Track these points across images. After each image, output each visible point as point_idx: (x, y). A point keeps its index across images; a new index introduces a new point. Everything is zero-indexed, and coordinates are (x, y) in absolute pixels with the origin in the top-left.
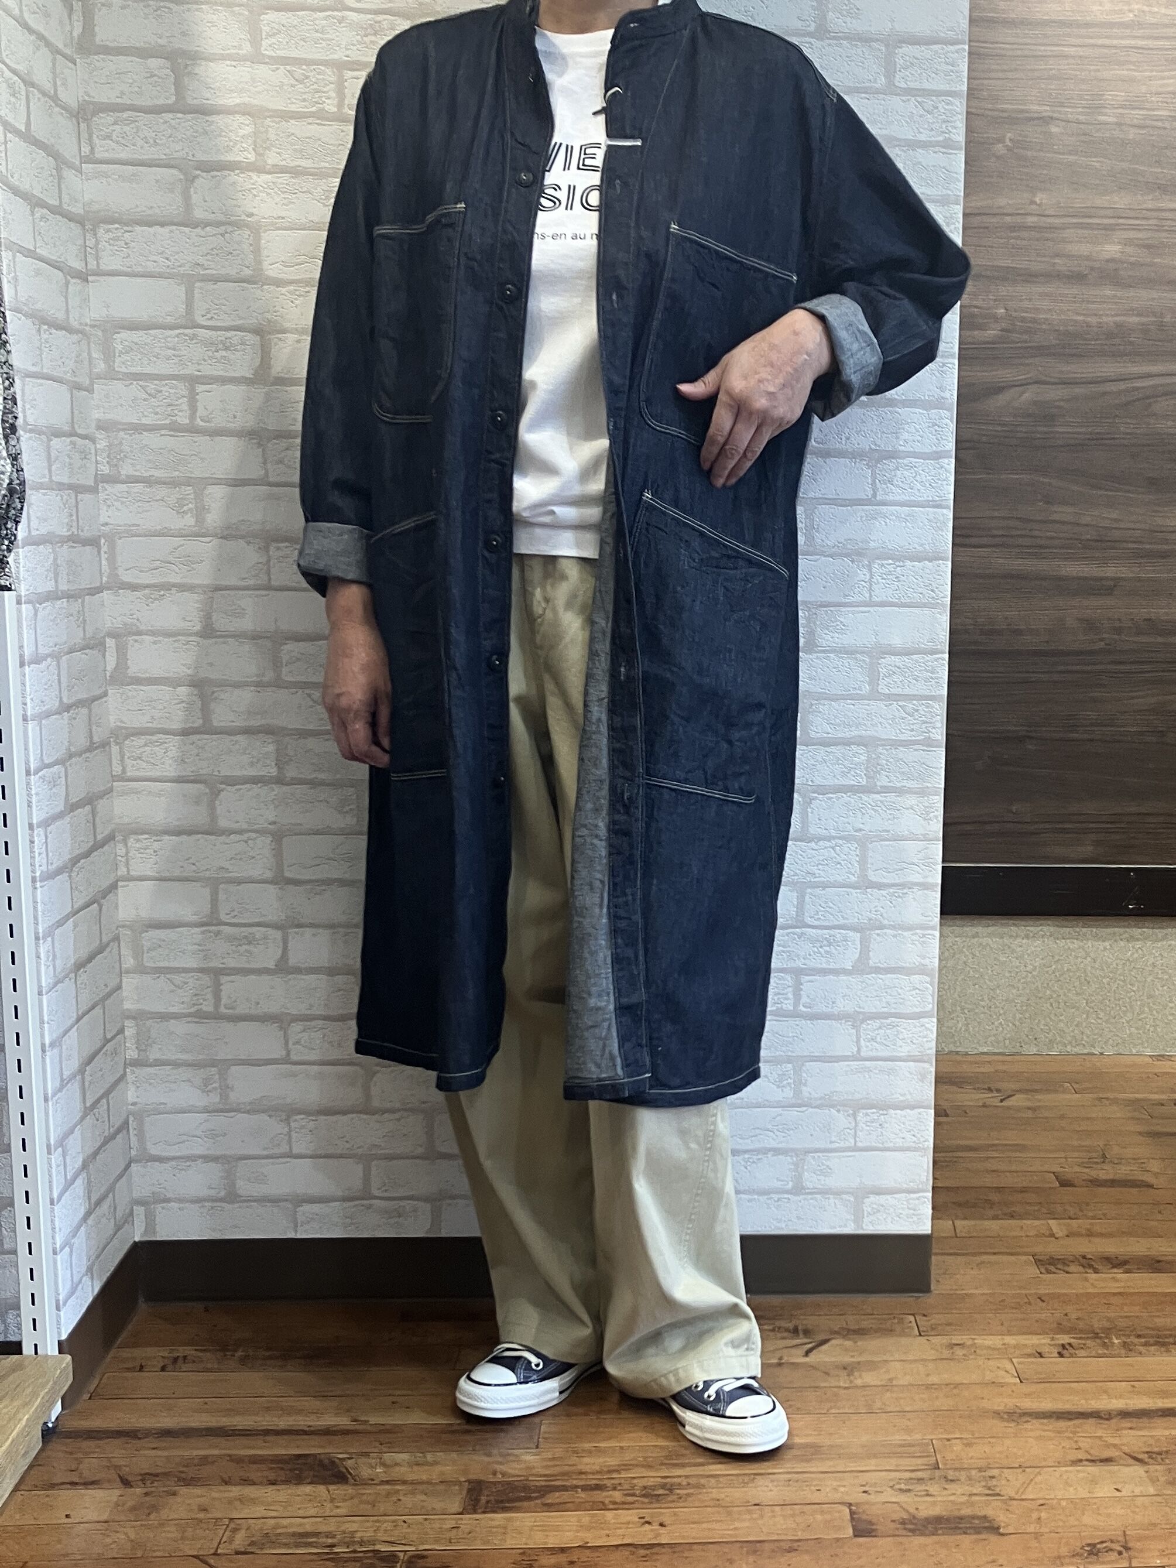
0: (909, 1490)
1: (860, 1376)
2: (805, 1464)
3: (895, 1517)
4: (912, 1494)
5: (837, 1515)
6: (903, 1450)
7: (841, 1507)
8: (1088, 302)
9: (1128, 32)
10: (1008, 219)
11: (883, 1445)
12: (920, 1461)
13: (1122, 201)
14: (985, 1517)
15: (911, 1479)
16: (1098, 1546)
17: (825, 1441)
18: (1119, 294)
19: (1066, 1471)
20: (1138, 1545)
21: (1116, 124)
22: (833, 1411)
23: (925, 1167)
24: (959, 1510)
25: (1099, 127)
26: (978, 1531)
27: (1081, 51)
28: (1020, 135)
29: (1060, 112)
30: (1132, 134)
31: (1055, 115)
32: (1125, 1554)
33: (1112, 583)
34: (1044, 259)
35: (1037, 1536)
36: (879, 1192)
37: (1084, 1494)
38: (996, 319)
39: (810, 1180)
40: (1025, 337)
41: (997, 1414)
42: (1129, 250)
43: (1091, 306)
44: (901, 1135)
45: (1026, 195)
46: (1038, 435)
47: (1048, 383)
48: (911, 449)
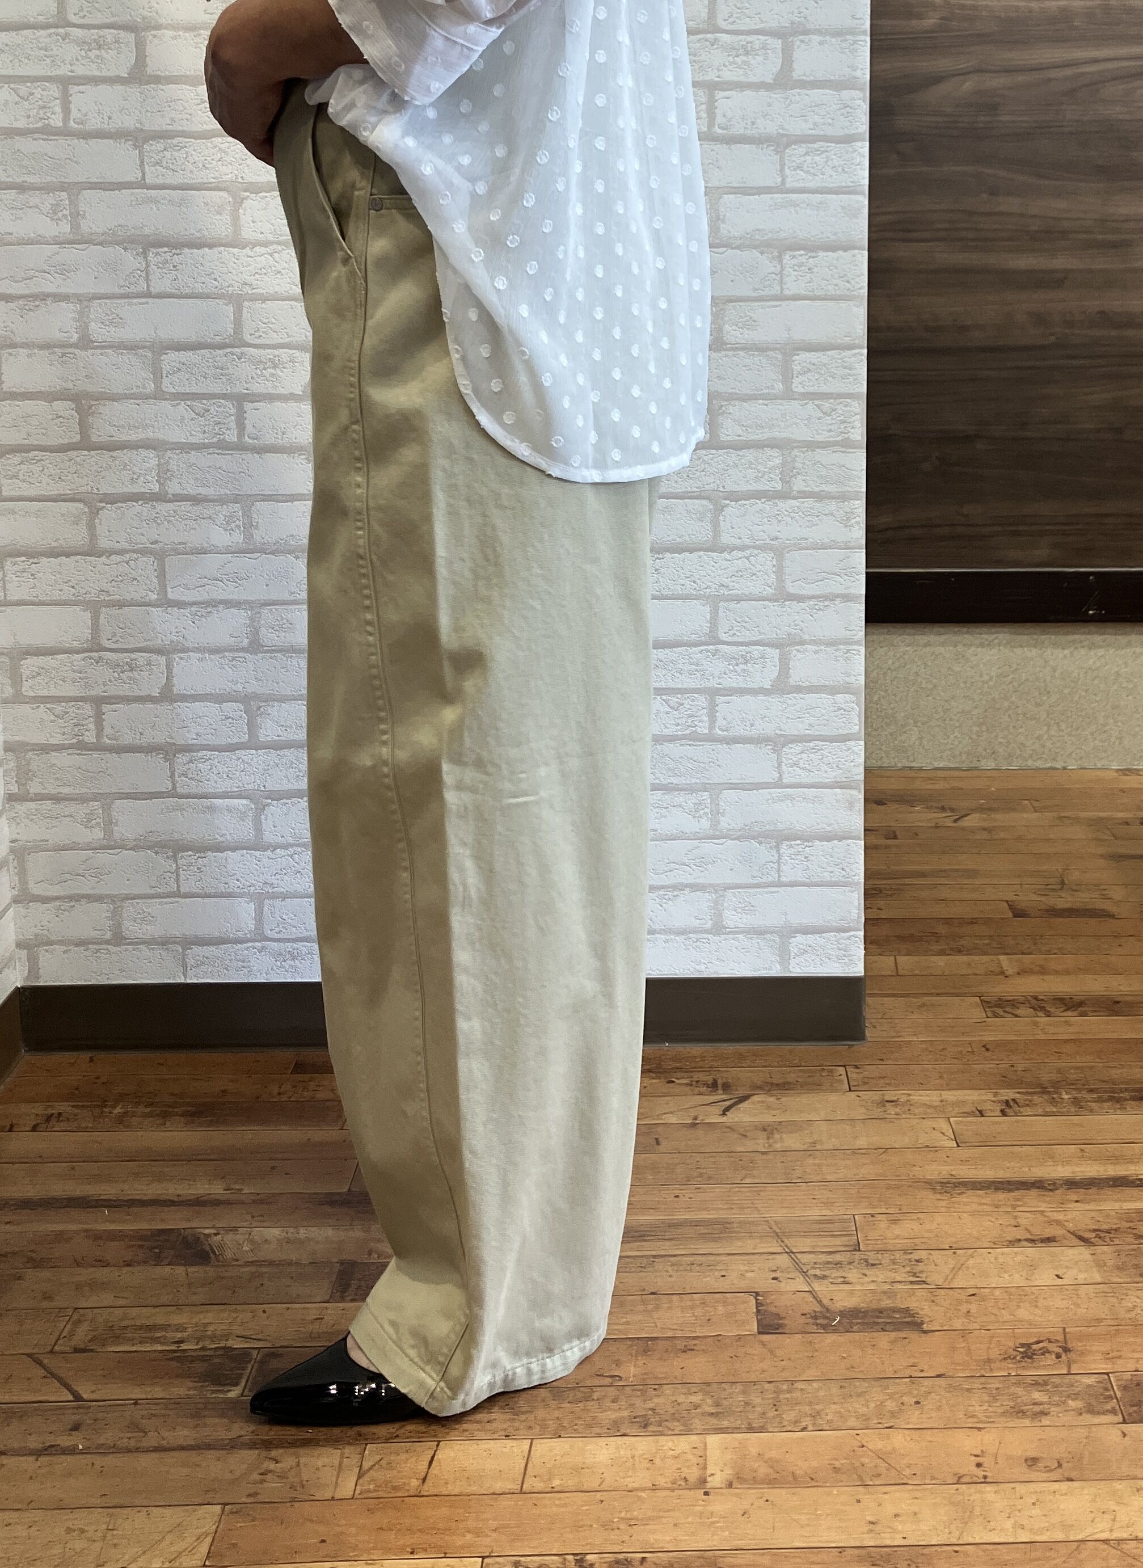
0: (824, 1277)
1: (781, 1138)
2: (711, 1245)
3: (807, 1309)
4: (826, 1281)
5: (742, 1306)
6: (823, 1227)
7: (746, 1295)
11: (801, 1222)
12: (838, 1241)
14: (907, 1310)
15: (828, 1263)
16: (1034, 1347)
17: (735, 1216)
19: (1003, 1254)
20: (1079, 1345)
22: (747, 1181)
23: (856, 904)
24: (881, 1300)
26: (899, 1326)
32: (1064, 1357)
33: (1063, 275)
35: (965, 1333)
36: (806, 931)
37: (1018, 1280)
38: (935, 7)
39: (731, 919)
40: (965, 25)
41: (929, 1183)
44: (830, 869)
46: (981, 125)
47: (990, 71)
48: (822, 133)
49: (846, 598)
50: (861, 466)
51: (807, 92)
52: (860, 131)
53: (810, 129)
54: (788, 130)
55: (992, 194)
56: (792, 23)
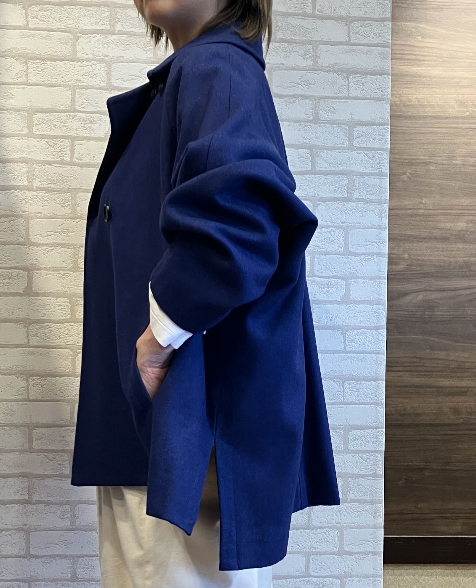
8: (450, 251)
9: (466, 121)
10: (409, 211)
13: (465, 201)
18: (465, 247)
21: (462, 165)
25: (454, 166)
27: (444, 130)
28: (414, 171)
29: (434, 159)
30: (470, 170)
31: (432, 161)
33: (466, 389)
34: (427, 230)
38: (404, 260)
40: (419, 268)
42: (470, 225)
43: (451, 253)
45: (417, 200)
46: (427, 316)
47: (431, 291)
48: (364, 325)
49: (375, 553)
50: (382, 486)
51: (357, 305)
52: (382, 324)
53: (359, 323)
54: (347, 323)
55: (432, 349)
56: (350, 273)
